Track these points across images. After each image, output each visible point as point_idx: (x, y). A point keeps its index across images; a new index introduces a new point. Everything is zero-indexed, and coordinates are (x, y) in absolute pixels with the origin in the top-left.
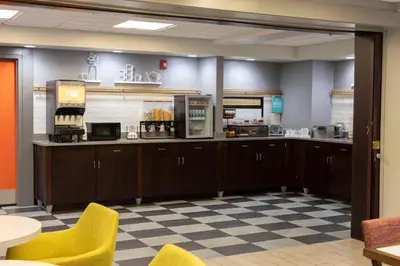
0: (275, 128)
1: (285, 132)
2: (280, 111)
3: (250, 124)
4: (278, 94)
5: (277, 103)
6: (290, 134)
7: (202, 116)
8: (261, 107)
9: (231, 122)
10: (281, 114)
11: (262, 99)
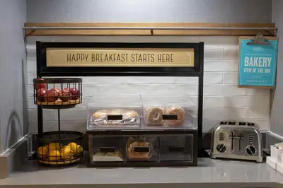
5: (258, 61)
8: (196, 70)
10: (272, 91)
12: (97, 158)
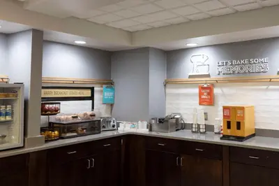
0: (107, 121)
1: (118, 126)
2: (111, 102)
3: (79, 120)
4: (109, 83)
5: (108, 94)
6: (125, 128)
7: (6, 114)
8: (92, 98)
9: (53, 119)
10: (112, 105)
11: (92, 89)
12: (68, 135)
